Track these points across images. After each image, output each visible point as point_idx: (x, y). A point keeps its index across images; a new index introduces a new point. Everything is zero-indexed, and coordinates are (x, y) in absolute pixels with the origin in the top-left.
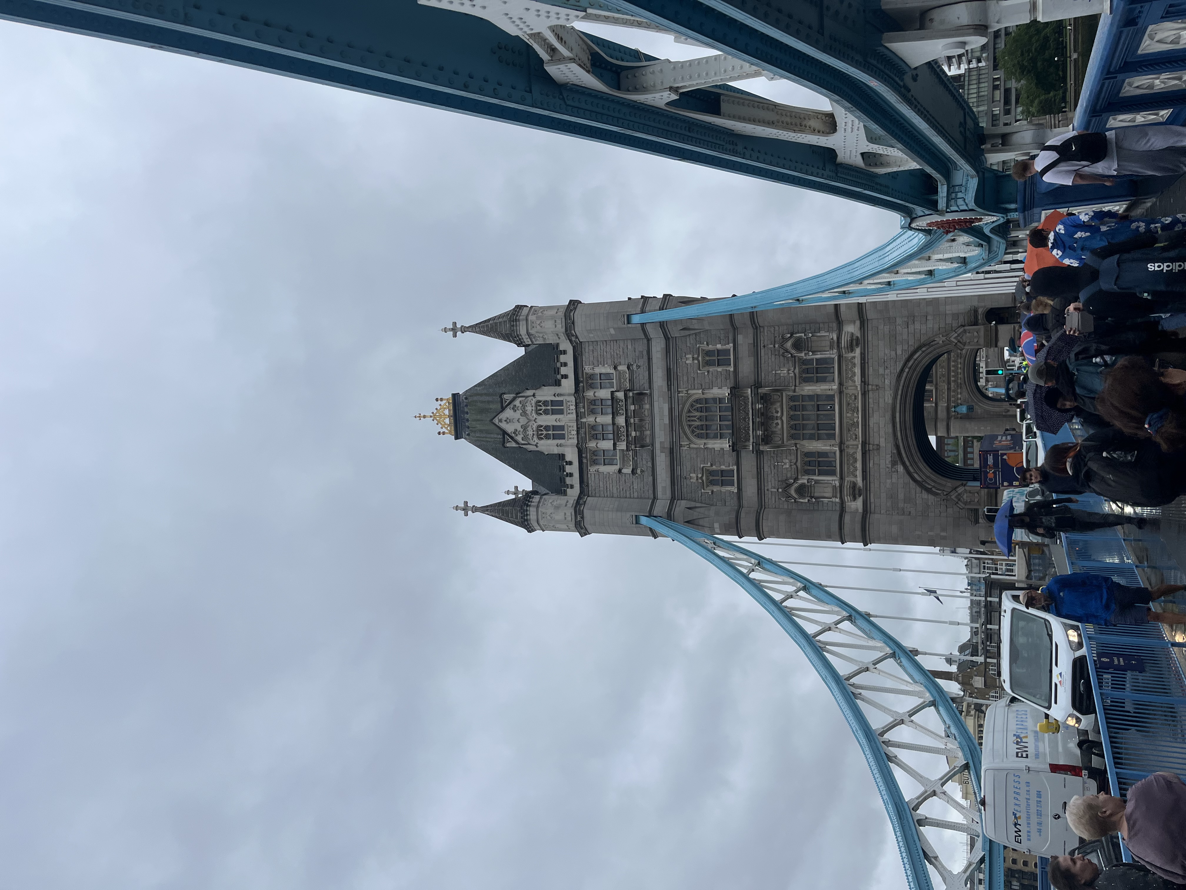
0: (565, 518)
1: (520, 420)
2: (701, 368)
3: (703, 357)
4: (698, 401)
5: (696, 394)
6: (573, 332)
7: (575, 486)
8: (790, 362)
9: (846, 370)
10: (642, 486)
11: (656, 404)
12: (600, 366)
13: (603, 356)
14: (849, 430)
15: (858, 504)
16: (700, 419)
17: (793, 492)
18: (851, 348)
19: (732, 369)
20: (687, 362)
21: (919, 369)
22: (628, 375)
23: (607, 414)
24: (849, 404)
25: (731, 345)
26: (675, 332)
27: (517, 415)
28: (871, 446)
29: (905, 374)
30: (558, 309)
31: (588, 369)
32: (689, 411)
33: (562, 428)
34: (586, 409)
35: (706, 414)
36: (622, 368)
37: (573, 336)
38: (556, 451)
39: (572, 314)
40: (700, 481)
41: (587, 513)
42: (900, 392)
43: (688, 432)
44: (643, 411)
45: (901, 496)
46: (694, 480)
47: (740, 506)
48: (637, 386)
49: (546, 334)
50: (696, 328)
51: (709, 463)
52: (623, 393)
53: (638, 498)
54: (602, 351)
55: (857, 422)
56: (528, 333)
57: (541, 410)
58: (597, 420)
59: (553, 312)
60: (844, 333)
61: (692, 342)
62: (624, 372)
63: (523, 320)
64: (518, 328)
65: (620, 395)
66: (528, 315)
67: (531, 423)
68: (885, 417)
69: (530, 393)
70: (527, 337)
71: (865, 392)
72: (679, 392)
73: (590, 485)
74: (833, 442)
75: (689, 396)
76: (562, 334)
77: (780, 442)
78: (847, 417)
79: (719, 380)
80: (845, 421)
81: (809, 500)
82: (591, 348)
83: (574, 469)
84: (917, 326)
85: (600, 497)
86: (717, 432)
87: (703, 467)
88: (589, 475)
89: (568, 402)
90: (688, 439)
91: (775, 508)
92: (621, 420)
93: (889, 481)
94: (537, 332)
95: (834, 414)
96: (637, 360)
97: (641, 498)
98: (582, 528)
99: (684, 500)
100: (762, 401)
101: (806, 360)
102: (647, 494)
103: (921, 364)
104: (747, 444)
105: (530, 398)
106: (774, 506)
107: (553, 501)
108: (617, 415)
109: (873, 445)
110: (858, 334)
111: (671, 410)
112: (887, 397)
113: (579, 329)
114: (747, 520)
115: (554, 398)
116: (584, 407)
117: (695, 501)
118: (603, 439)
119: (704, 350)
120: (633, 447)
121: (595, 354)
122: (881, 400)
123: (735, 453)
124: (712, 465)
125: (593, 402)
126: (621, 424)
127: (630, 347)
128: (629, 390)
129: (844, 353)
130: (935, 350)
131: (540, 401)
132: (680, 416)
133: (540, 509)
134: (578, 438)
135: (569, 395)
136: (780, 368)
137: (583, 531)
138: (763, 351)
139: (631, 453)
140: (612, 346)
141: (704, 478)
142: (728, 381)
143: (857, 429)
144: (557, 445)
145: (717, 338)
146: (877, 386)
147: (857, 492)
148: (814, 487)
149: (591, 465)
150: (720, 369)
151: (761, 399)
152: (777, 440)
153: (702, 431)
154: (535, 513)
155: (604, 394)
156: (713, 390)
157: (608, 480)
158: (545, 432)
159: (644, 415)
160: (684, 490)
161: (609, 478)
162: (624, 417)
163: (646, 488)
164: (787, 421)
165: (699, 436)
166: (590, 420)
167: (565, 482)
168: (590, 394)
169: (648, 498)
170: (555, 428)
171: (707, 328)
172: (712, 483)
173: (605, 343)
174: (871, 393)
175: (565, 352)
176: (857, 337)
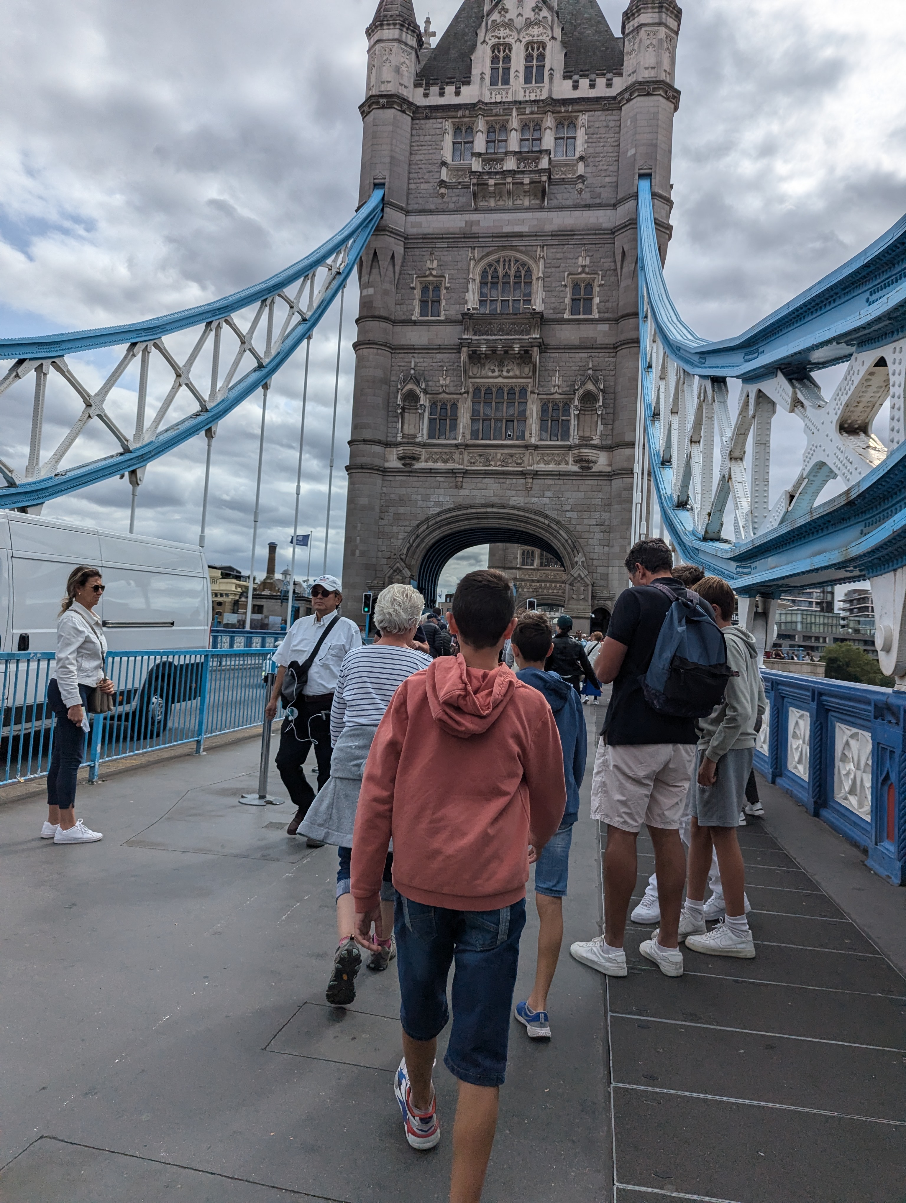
0: (383, 82)
1: (520, 17)
2: (570, 276)
3: (584, 280)
4: (529, 271)
5: (539, 271)
6: (636, 94)
7: (427, 99)
8: (568, 389)
9: (553, 454)
10: (425, 196)
11: (528, 215)
12: (586, 137)
13: (599, 142)
14: (480, 456)
15: (394, 463)
16: (506, 275)
17: (410, 386)
18: (579, 460)
19: (566, 316)
20: (580, 259)
21: (547, 536)
22: (570, 176)
23: (521, 147)
24: (512, 456)
25: (597, 316)
26: (621, 241)
27: (528, 13)
28: (461, 479)
29: (543, 520)
30: (669, 74)
31: (583, 119)
32: (516, 261)
33: (506, 82)
34: (530, 116)
35: (512, 283)
36: (581, 168)
37: (631, 95)
38: (476, 72)
39: (661, 92)
40: (428, 272)
41: (390, 113)
42: (521, 513)
43: (491, 258)
44: (521, 197)
45: (402, 510)
46: (429, 265)
47: (395, 322)
48: (555, 189)
49: (637, 54)
50: (624, 270)
51: (449, 285)
52: (547, 167)
53: (408, 189)
54: (605, 140)
55: (490, 465)
56: (641, 26)
57: (533, 50)
58: (514, 132)
59: (666, 66)
60: (599, 452)
61: (606, 265)
62: (575, 172)
63: (660, 18)
64: (650, 10)
65: (544, 163)
66: (667, 26)
67: (515, 34)
68: (494, 496)
69: (558, 33)
70: (636, 25)
71: (525, 474)
72: (542, 247)
73: (427, 121)
74: (468, 436)
75: (536, 260)
76: (634, 80)
77: (471, 374)
78: (496, 453)
79: (553, 300)
80: (492, 451)
81: (399, 405)
82: (612, 124)
83: (450, 98)
84: (598, 536)
85: (412, 135)
86: (489, 296)
87: (444, 277)
88: (440, 120)
89: (541, 91)
90: (482, 258)
91: (392, 366)
92: (510, 164)
93: (419, 497)
94: (641, 40)
95: (501, 440)
96: (587, 190)
97: (408, 194)
98: (369, 106)
99: (405, 251)
100: (522, 352)
101: (570, 407)
102: (412, 202)
103: (552, 538)
104: (471, 332)
105: (549, 33)
106: (393, 364)
107: (407, 67)
108: (518, 159)
109: (462, 482)
110: (595, 469)
111: (519, 235)
112: (517, 499)
113: (639, 103)
114: (377, 329)
115: (547, 68)
116: (532, 113)
117: (402, 266)
118: (487, 142)
119: (593, 281)
120: (475, 181)
121: (602, 130)
122: (514, 492)
123: (460, 317)
124: (446, 288)
125: (538, 127)
126: (505, 164)
127: (607, 179)
128: (550, 178)
129: (573, 452)
130: (568, 553)
131: (544, 49)
132: (513, 248)
133: (396, 44)
134: (491, 103)
135: (550, 91)
136: (563, 376)
137: (366, 109)
138: (586, 355)
139: (467, 180)
140: (612, 155)
141: (431, 278)
142: (551, 311)
143: (481, 464)
144: (483, 73)
145: (607, 298)
146: (531, 488)
147: (408, 461)
148: (416, 413)
149: (454, 124)
150: (567, 301)
151: (524, 350)
152: (474, 370)
153: (490, 278)
154: (391, 37)
155: (548, 141)
156: (542, 291)
157: (434, 147)
158: (501, 55)
159: (515, 198)
160: (417, 252)
161: (436, 149)
162: (515, 168)
163: (420, 201)
164: (495, 385)
165: (484, 273)
166: (515, 122)
167: (432, 84)
168: (549, 121)
169: (407, 204)
170: (507, 70)
171: (622, 285)
172: (425, 289)
173: (616, 144)
174: (523, 481)
175: (609, 85)
176: (591, 468)
